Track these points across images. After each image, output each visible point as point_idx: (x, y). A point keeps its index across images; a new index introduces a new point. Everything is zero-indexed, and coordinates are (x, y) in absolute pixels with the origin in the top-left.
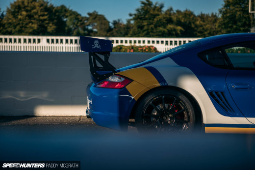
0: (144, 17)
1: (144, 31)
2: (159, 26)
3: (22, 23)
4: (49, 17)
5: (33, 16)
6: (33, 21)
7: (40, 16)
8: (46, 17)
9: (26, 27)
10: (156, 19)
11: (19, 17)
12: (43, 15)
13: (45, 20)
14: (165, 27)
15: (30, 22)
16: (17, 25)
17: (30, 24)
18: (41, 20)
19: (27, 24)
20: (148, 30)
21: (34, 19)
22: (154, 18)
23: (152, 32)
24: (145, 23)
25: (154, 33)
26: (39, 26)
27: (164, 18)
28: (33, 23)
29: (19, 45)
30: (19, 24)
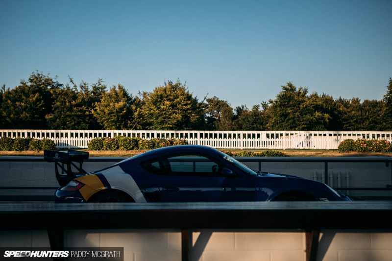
0: (288, 104)
1: (289, 119)
2: (306, 114)
3: (165, 114)
4: (192, 106)
5: (176, 106)
6: (177, 111)
7: (183, 105)
8: (189, 107)
9: (170, 118)
10: (301, 106)
11: (162, 107)
12: (186, 105)
13: (188, 109)
14: (312, 115)
15: (174, 113)
16: (160, 115)
17: (174, 114)
18: (184, 110)
19: (170, 115)
20: (293, 118)
21: (178, 109)
22: (299, 104)
23: (298, 120)
24: (289, 111)
25: (301, 122)
26: (182, 116)
27: (311, 105)
28: (176, 114)
29: (239, 140)
30: (162, 115)
